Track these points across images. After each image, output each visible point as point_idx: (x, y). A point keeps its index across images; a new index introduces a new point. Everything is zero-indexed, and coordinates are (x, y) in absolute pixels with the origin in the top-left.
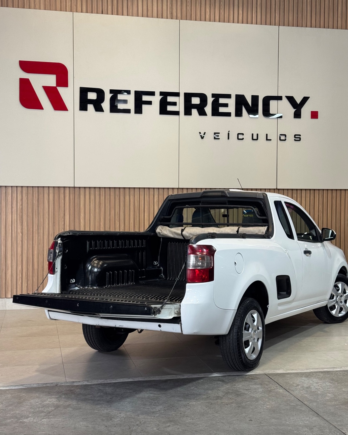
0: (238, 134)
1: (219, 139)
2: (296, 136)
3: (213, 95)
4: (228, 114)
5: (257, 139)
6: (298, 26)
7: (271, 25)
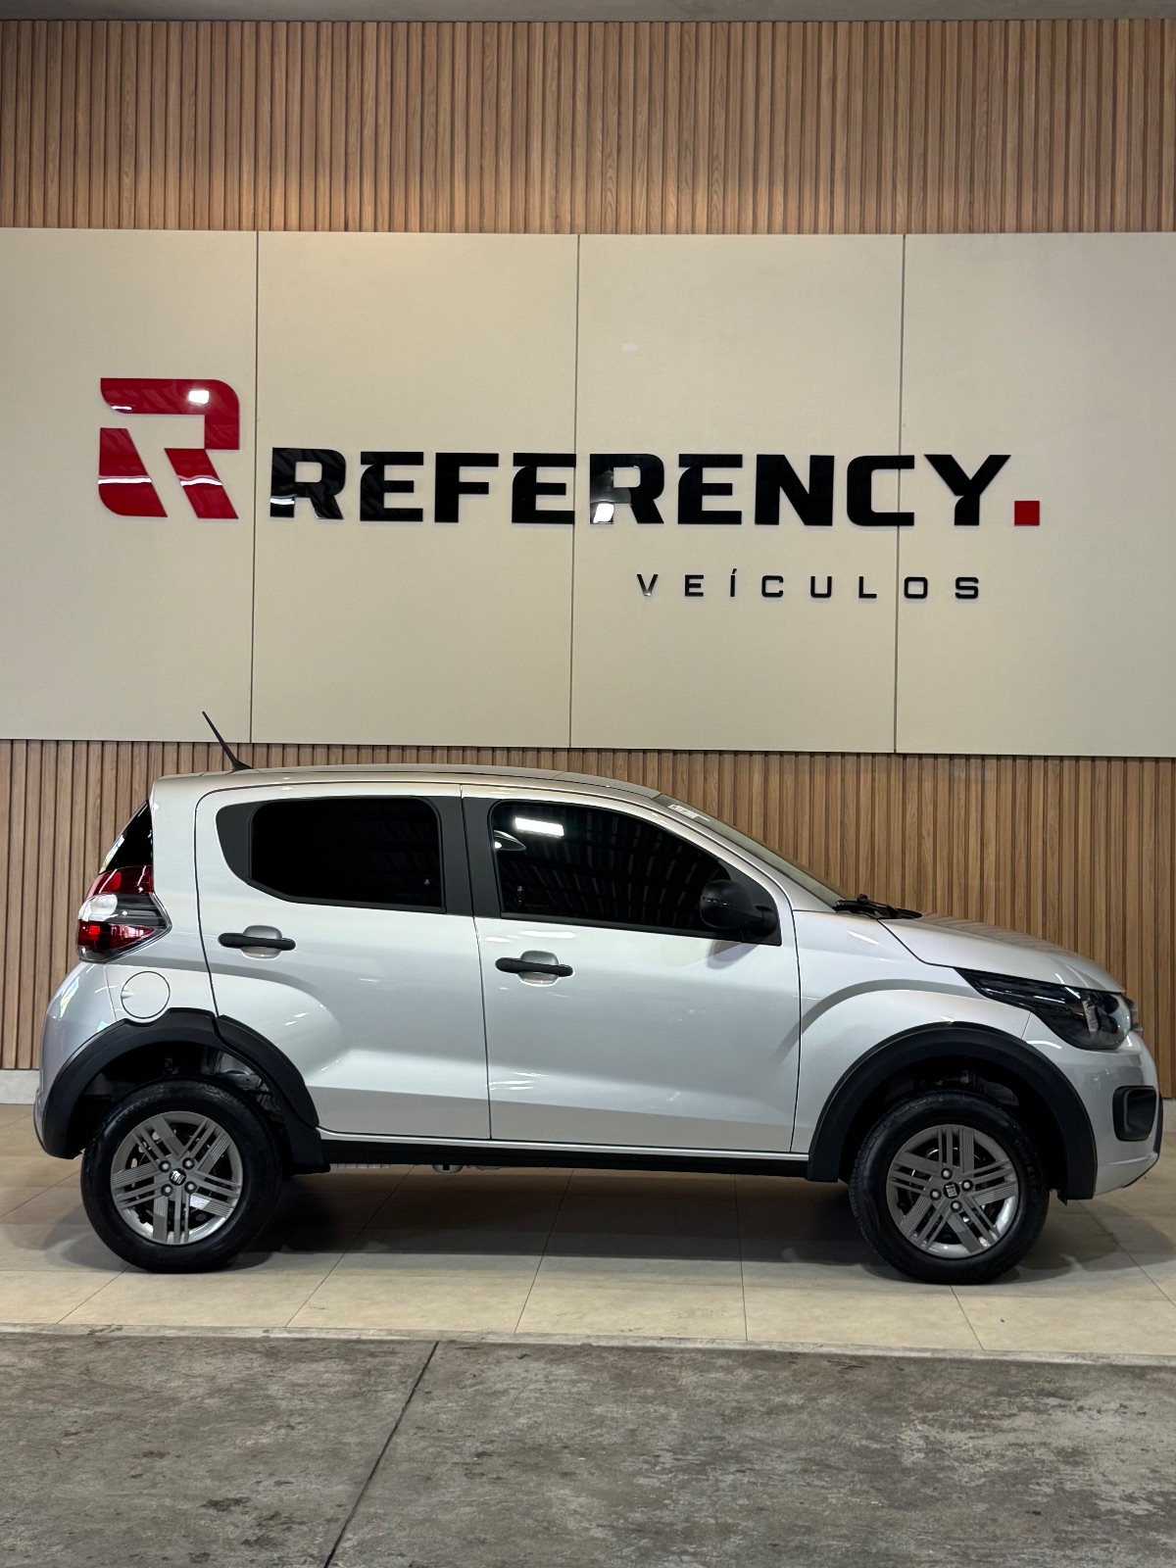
0: (765, 579)
1: (701, 594)
2: (962, 584)
3: (684, 460)
4: (733, 518)
5: (828, 595)
6: (971, 231)
7: (878, 231)
